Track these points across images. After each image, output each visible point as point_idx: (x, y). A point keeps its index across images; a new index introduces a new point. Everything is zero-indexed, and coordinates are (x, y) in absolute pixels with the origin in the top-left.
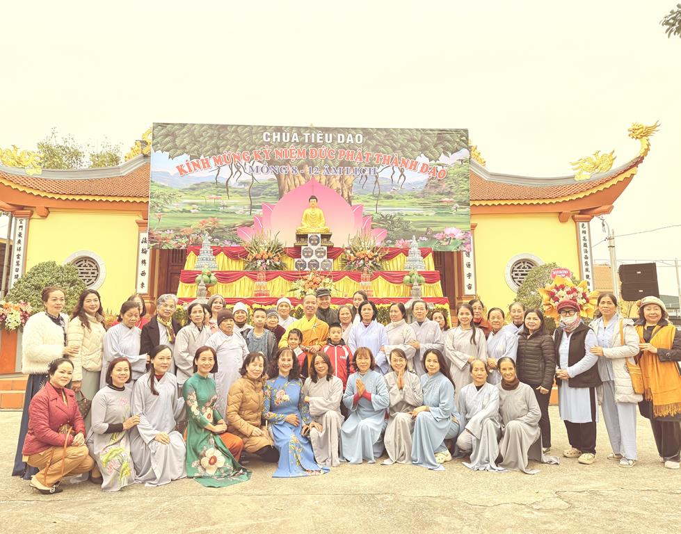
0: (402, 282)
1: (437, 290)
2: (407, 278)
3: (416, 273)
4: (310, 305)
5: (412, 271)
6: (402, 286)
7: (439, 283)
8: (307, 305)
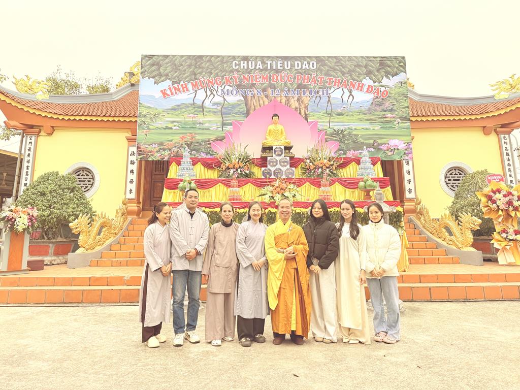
0: (357, 188)
1: (388, 193)
2: (361, 184)
3: (370, 180)
4: (285, 210)
5: (366, 178)
6: (356, 191)
7: (389, 188)
8: (282, 209)
